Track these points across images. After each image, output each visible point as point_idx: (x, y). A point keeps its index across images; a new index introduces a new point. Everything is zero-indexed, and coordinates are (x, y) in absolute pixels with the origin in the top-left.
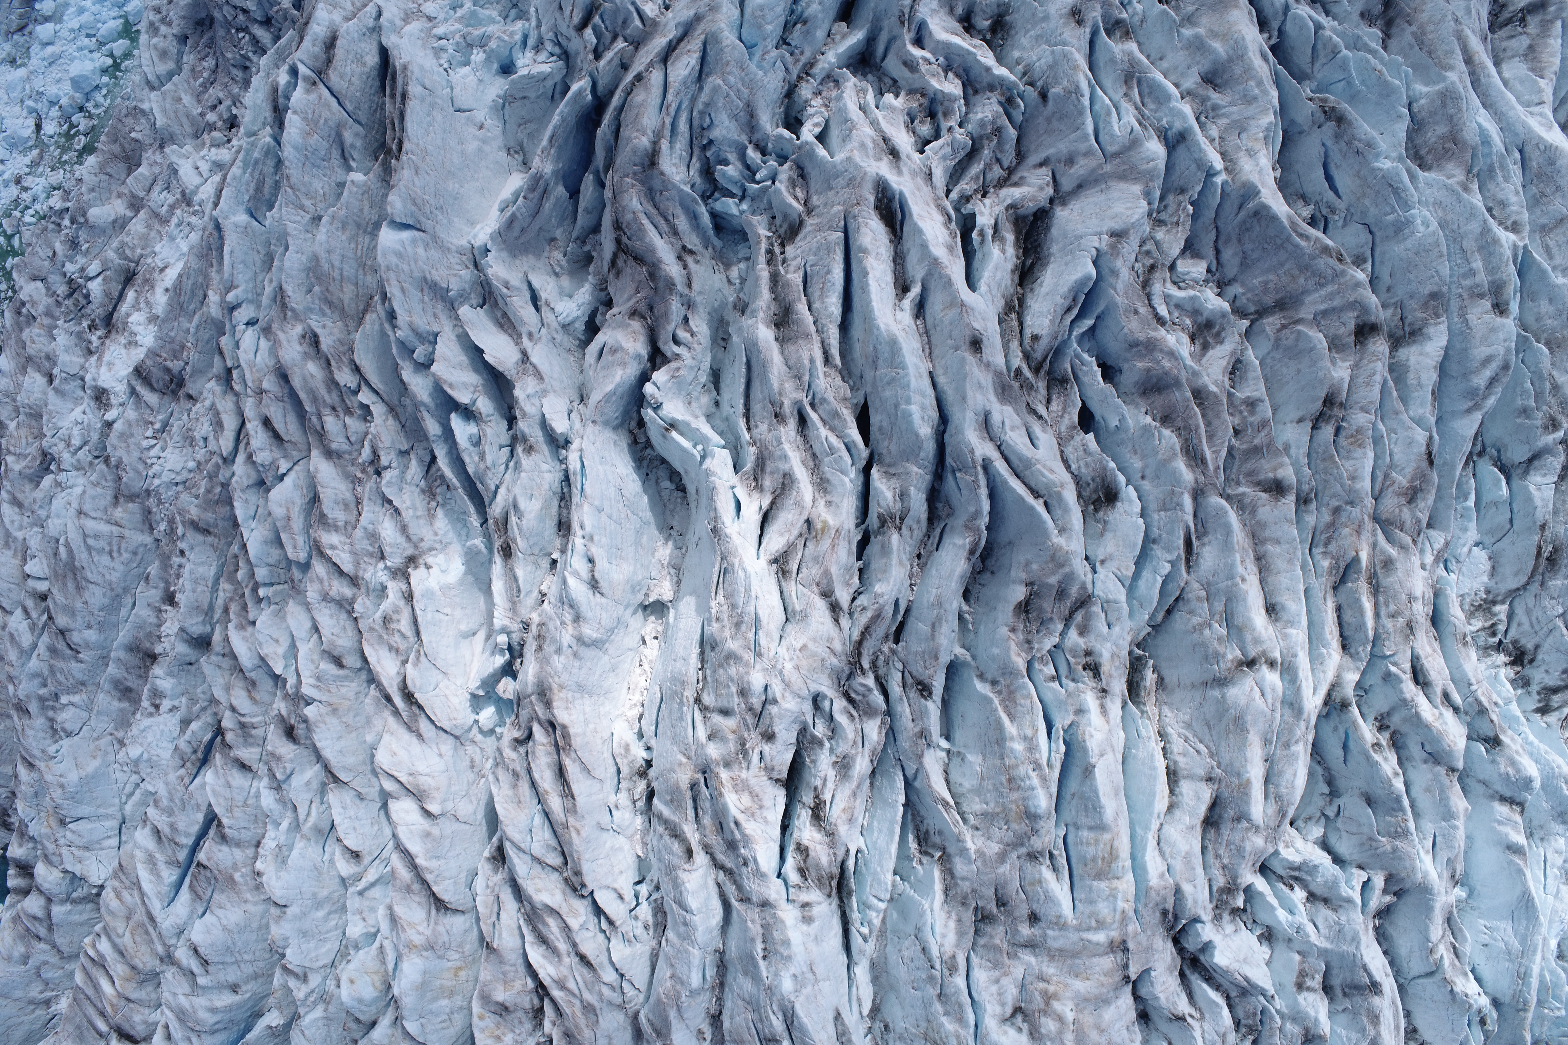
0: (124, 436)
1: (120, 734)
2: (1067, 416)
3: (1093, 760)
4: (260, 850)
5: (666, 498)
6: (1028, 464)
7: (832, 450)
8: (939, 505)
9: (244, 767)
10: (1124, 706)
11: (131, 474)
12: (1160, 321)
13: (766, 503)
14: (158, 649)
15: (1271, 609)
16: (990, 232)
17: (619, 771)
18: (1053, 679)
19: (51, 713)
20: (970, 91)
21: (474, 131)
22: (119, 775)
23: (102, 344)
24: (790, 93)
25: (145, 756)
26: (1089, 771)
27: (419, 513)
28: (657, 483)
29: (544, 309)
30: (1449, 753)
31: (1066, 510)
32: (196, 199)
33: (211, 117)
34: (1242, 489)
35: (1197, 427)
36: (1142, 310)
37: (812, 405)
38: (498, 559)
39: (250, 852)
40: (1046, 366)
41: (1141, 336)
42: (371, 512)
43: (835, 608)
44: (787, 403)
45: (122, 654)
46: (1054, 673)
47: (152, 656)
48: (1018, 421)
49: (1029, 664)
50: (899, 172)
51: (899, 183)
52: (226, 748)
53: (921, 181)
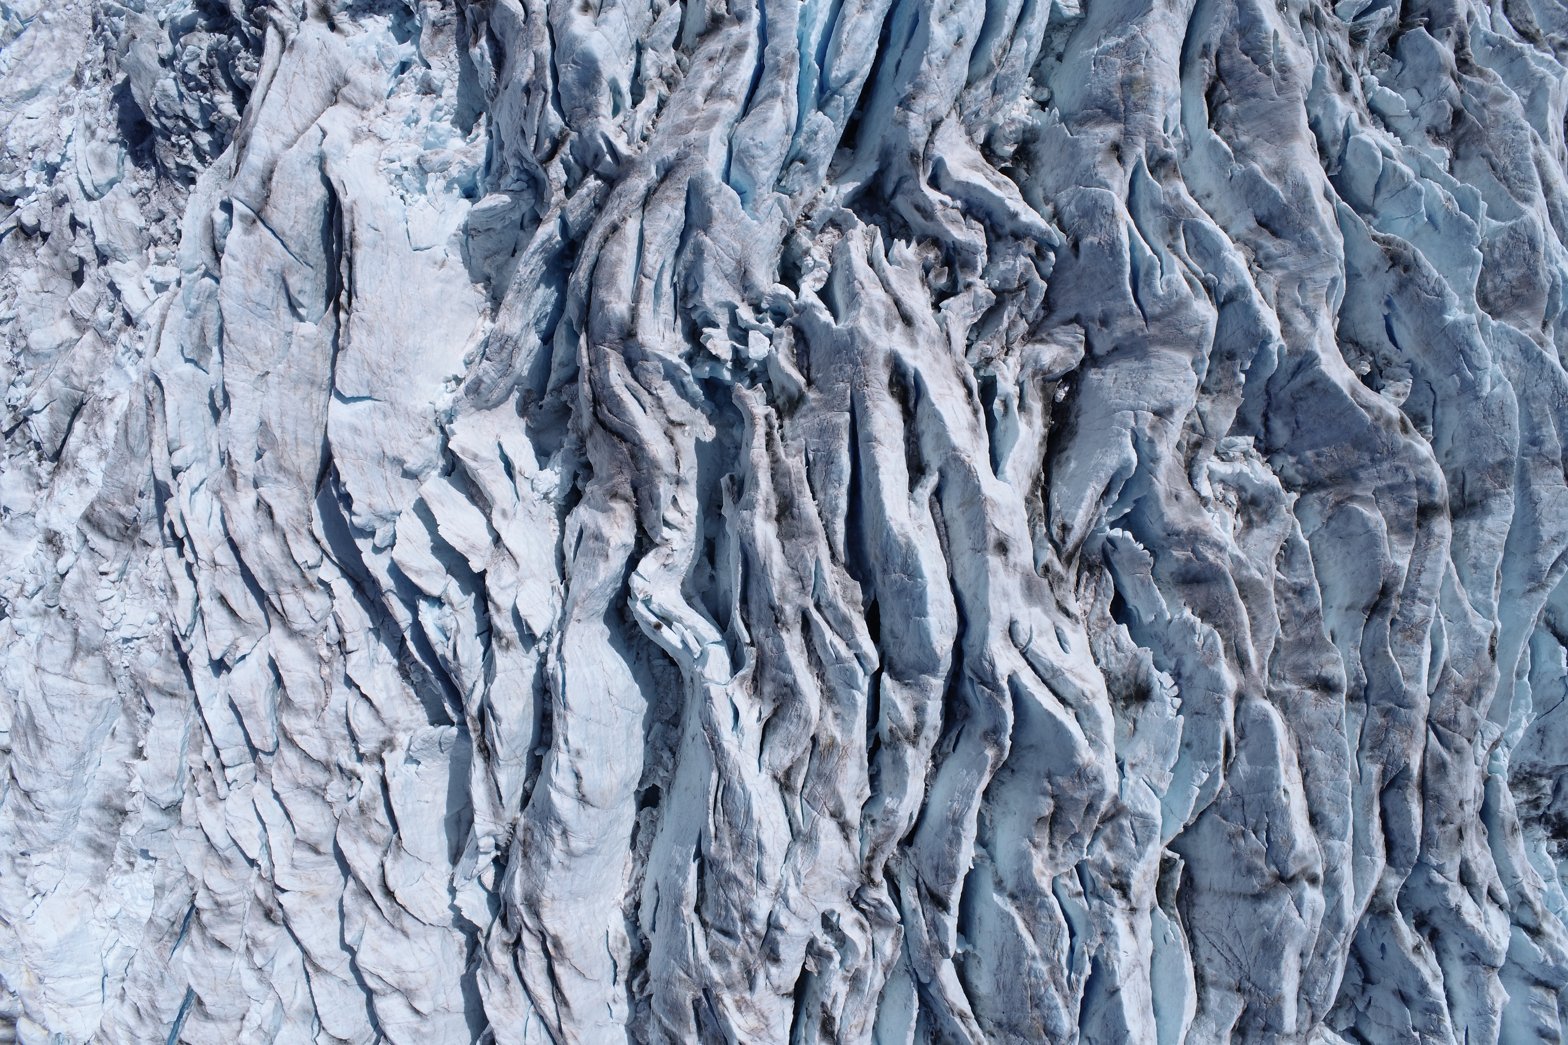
0: (79, 588)
1: (95, 891)
2: (1098, 605)
3: (1118, 983)
4: (245, 1022)
5: (658, 675)
6: (1056, 672)
7: (838, 659)
8: (956, 704)
9: (222, 945)
10: (1153, 911)
11: (90, 627)
12: (1204, 501)
13: (767, 713)
14: (128, 806)
15: (1315, 819)
16: (1015, 402)
17: (616, 966)
18: (1079, 894)
19: (22, 871)
20: (993, 237)
21: (435, 271)
22: (97, 931)
23: (52, 480)
24: (788, 240)
25: (124, 913)
26: (1114, 992)
27: (393, 694)
28: (649, 661)
29: (519, 478)
30: (1494, 952)
31: (1098, 721)
32: (143, 322)
33: (155, 230)
34: (1287, 686)
35: (1242, 624)
36: (1186, 494)
37: (818, 606)
38: (478, 762)
39: (236, 1025)
40: (1078, 555)
41: (1184, 527)
42: (340, 695)
43: (844, 827)
44: (788, 609)
45: (93, 813)
46: (1081, 889)
47: (124, 813)
48: (1046, 622)
49: (1054, 880)
50: (913, 342)
51: (915, 358)
52: (203, 928)
53: (940, 350)
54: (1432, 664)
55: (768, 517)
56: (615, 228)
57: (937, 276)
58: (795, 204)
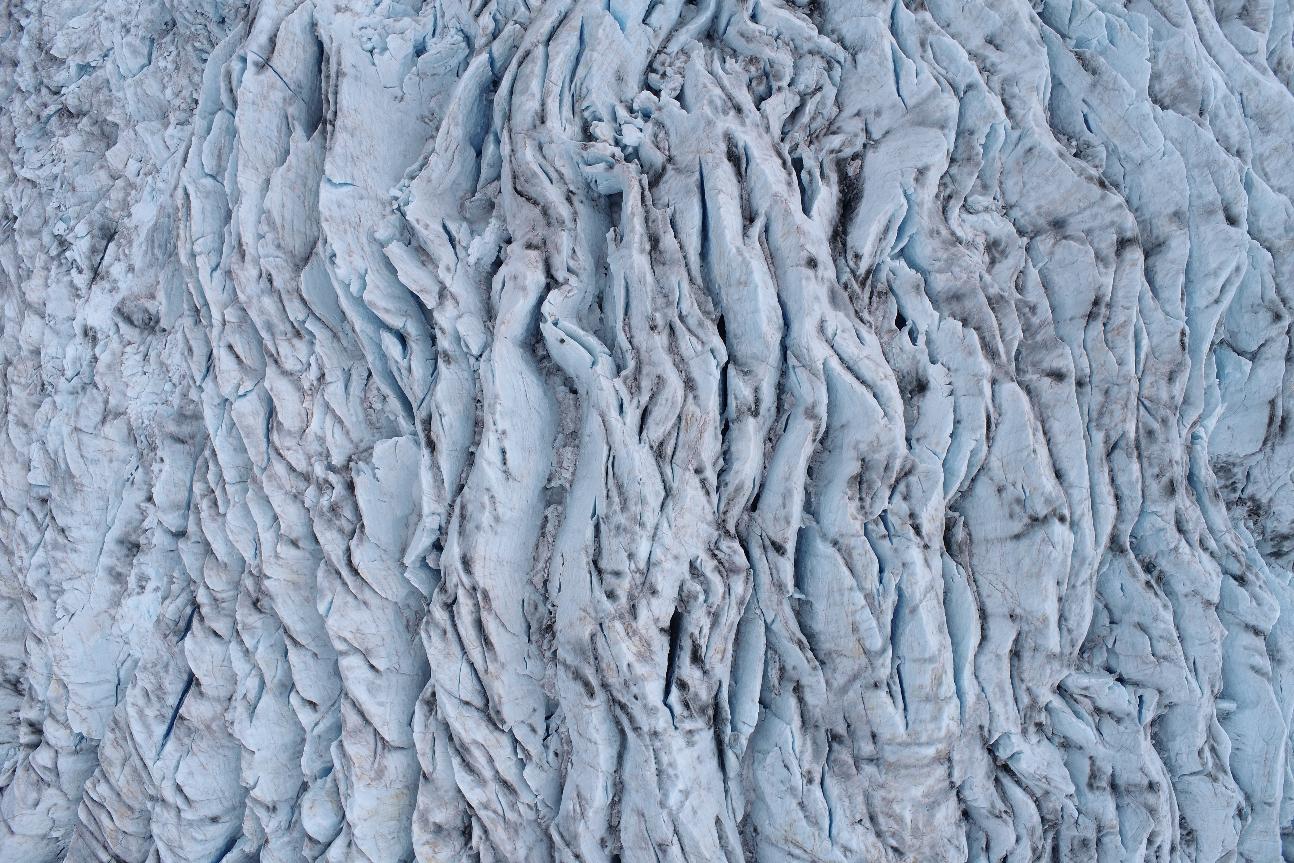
0: (111, 366)
1: (113, 612)
2: (886, 320)
3: (917, 603)
4: (232, 703)
5: (561, 399)
6: (858, 360)
7: (697, 354)
8: (785, 397)
9: (216, 635)
10: (943, 558)
11: (118, 396)
12: (958, 240)
13: (644, 402)
14: (142, 541)
15: (1058, 474)
16: (817, 174)
17: (529, 627)
20: (797, 57)
23: (89, 290)
26: (915, 610)
27: (360, 419)
28: (553, 387)
29: (458, 246)
30: (1206, 590)
31: (890, 398)
34: (1031, 376)
35: (992, 328)
36: (944, 231)
37: (681, 319)
38: (424, 454)
40: (869, 281)
42: (319, 418)
43: (705, 484)
44: (660, 318)
45: (114, 547)
46: (885, 532)
47: (138, 546)
48: (848, 324)
49: (865, 526)
50: (743, 123)
51: (744, 132)
52: (202, 619)
53: (762, 130)
54: (1137, 355)
55: (642, 251)
56: (528, 53)
57: (758, 84)
58: (656, 36)
